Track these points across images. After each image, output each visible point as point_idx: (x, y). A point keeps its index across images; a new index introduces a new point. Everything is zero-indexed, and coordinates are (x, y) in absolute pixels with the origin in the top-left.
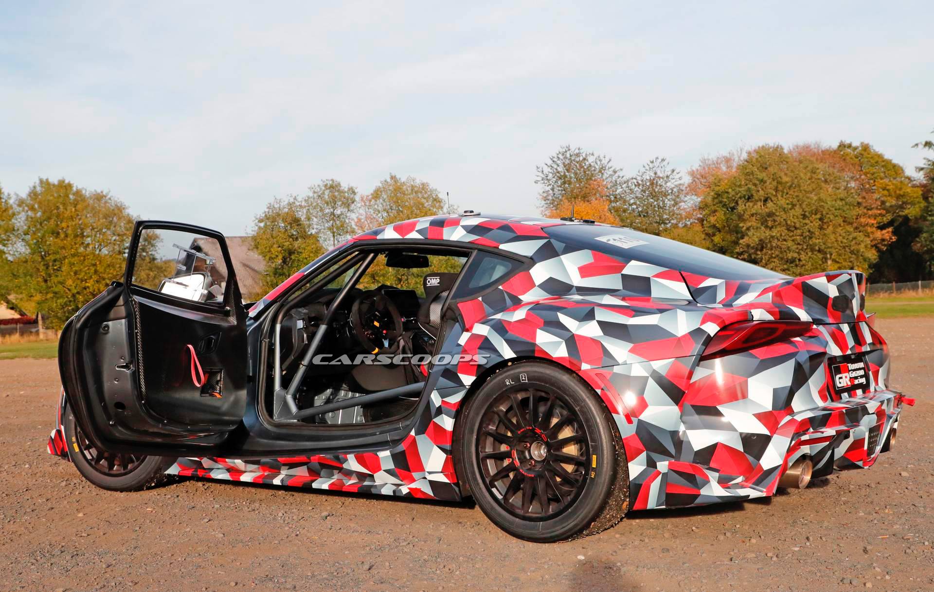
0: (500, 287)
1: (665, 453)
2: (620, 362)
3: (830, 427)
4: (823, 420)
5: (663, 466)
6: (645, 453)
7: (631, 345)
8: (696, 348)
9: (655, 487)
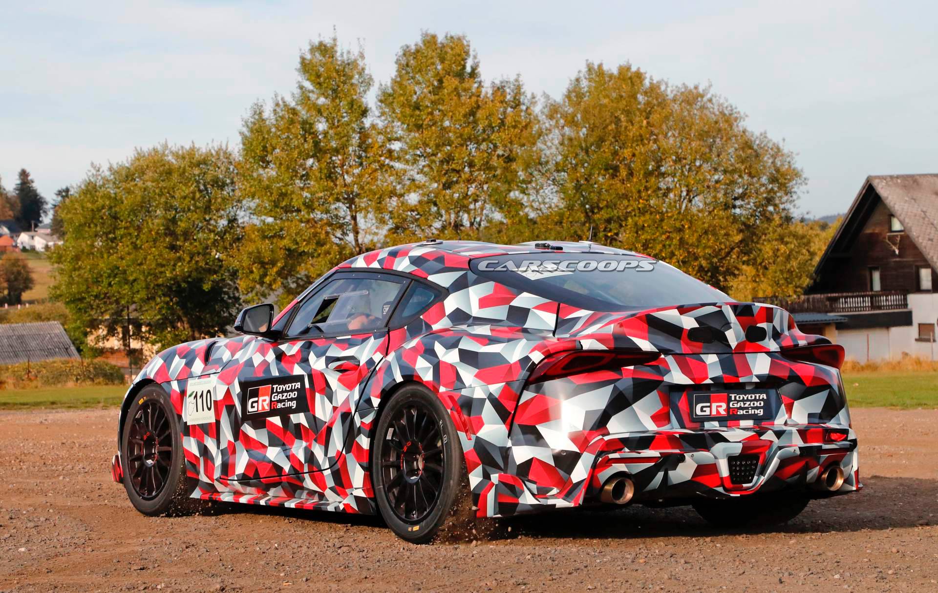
0: (421, 317)
1: (496, 466)
2: (467, 385)
3: (653, 449)
4: (645, 442)
5: (495, 478)
6: (481, 466)
7: (476, 371)
8: (523, 374)
9: (491, 496)
